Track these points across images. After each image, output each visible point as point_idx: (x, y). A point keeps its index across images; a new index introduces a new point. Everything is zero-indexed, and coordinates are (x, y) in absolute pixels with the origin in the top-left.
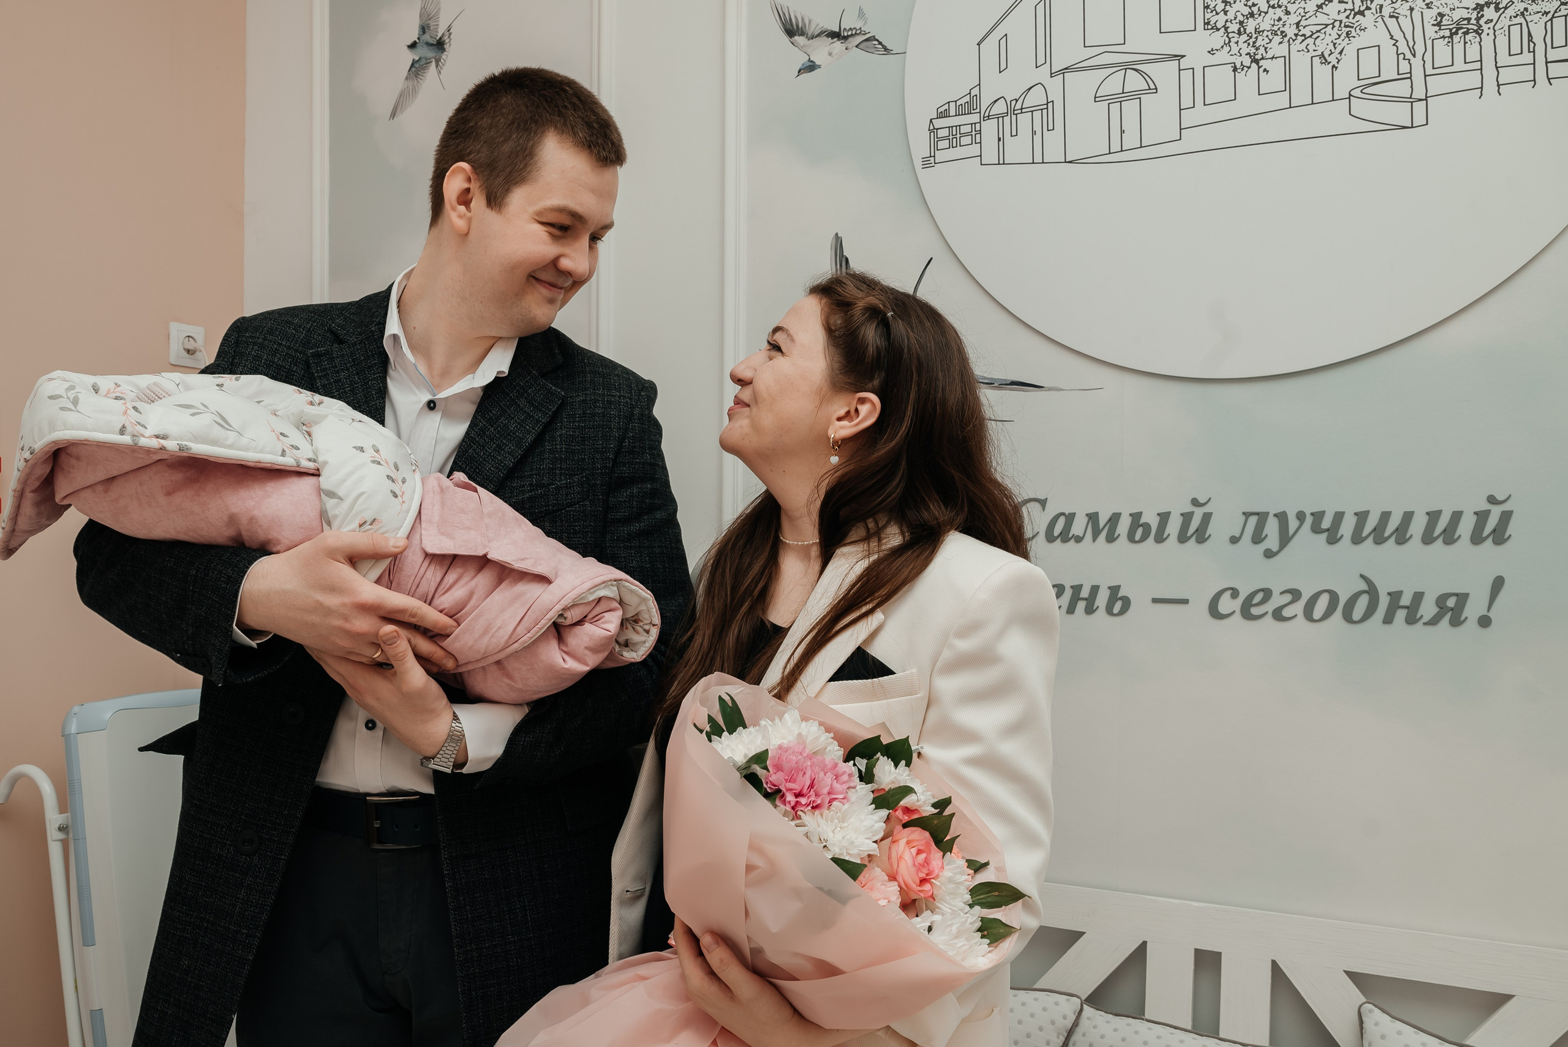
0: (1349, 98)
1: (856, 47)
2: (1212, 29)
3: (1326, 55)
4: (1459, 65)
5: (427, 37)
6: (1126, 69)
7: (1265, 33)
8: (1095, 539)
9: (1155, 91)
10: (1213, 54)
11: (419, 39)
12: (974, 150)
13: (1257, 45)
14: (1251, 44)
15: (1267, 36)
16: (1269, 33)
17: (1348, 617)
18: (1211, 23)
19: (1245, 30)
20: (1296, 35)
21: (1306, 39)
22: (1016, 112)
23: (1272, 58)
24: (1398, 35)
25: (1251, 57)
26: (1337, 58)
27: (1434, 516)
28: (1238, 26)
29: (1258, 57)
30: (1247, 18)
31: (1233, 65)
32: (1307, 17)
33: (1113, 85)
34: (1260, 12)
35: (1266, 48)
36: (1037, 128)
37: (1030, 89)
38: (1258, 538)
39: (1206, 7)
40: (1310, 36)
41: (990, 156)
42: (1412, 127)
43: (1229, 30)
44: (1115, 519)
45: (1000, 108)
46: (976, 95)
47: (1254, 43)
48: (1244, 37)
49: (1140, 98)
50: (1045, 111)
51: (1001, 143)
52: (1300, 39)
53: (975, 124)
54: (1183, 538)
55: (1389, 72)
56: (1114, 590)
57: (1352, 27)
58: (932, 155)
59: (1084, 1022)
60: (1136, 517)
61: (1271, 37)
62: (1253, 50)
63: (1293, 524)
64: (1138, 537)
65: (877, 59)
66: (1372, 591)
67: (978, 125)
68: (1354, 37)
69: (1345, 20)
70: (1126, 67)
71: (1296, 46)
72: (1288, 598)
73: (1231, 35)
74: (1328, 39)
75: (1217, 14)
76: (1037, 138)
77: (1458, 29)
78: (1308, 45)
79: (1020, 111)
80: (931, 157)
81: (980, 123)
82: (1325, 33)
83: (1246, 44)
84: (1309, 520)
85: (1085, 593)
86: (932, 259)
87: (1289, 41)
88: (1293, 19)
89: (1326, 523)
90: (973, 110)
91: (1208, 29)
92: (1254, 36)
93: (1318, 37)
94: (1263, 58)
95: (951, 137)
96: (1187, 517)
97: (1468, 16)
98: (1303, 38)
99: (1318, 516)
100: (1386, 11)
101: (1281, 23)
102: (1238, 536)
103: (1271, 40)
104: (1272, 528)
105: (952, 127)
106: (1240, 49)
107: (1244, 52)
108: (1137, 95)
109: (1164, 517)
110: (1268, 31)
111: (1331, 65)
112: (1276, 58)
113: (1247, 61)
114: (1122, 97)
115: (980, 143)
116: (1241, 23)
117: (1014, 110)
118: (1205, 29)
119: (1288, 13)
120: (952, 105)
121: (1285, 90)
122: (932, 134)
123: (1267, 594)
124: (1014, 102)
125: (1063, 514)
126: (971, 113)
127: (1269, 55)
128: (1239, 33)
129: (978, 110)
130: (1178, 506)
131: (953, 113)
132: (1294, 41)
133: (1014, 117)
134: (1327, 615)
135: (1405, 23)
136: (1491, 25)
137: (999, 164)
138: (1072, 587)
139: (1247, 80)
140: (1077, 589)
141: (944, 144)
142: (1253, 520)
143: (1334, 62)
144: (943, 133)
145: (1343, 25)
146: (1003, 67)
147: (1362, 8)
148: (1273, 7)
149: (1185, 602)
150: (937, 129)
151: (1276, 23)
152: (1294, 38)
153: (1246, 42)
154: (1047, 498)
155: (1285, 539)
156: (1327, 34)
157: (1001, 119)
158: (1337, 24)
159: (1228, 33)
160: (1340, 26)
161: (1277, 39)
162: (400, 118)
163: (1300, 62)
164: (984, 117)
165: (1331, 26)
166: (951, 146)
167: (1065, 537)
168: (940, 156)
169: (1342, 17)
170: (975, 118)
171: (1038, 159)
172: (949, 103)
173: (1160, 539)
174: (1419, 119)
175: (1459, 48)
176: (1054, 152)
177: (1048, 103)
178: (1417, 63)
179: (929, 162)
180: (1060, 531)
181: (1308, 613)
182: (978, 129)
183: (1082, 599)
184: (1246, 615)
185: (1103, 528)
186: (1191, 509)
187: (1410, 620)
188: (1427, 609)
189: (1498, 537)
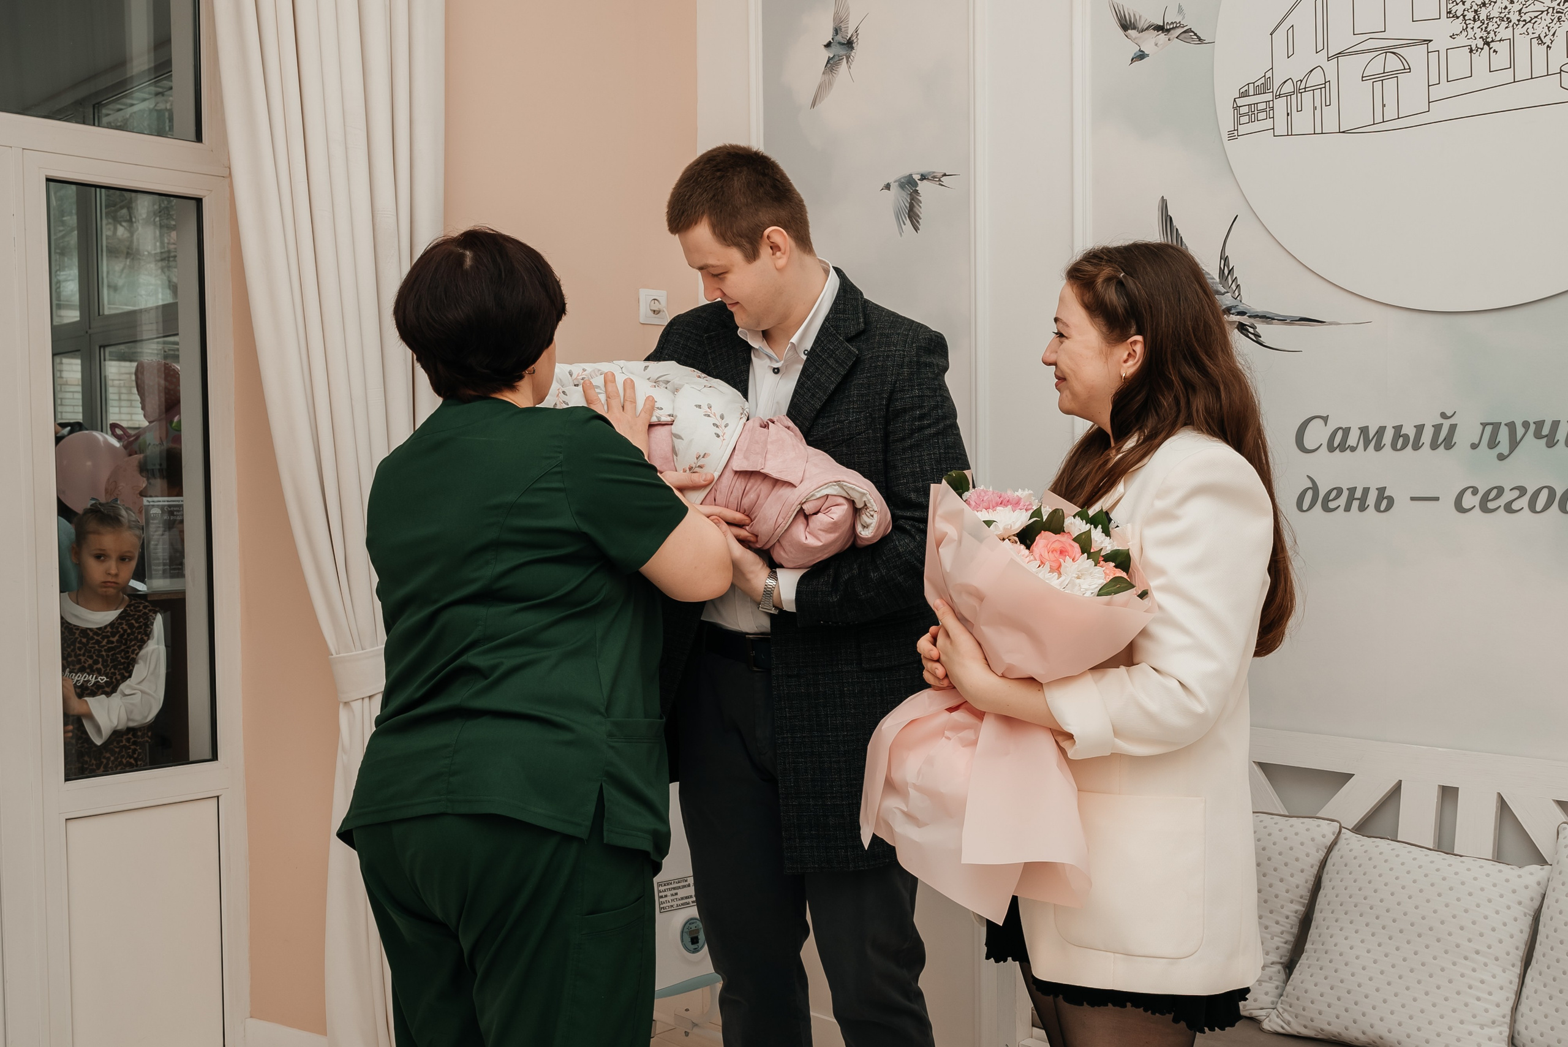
0: (1560, 73)
1: (1177, 38)
2: (1453, 17)
3: (1542, 38)
5: (839, 38)
6: (1386, 52)
7: (1495, 20)
8: (1366, 448)
9: (1409, 70)
10: (1454, 38)
11: (833, 39)
12: (1269, 123)
13: (1488, 29)
14: (1484, 29)
15: (1496, 22)
16: (1498, 20)
17: (1562, 508)
18: (1452, 12)
19: (1479, 17)
20: (1519, 21)
21: (1526, 23)
22: (1300, 91)
23: (1500, 41)
25: (1483, 40)
26: (1551, 39)
28: (1473, 14)
29: (1489, 40)
30: (1481, 8)
31: (1469, 47)
32: (1527, 5)
33: (1376, 67)
35: (1495, 32)
36: (1318, 104)
37: (1311, 71)
38: (1493, 444)
40: (1530, 22)
41: (1281, 129)
43: (1466, 18)
44: (1381, 431)
45: (1288, 88)
46: (1270, 78)
47: (1486, 28)
48: (1478, 24)
49: (1397, 77)
50: (1323, 90)
51: (1289, 117)
52: (1522, 23)
53: (1269, 101)
54: (1434, 446)
56: (1381, 491)
57: (1562, 13)
58: (1236, 129)
60: (1398, 429)
61: (1499, 23)
62: (1485, 34)
63: (1520, 431)
64: (1399, 446)
65: (1193, 48)
67: (1271, 103)
68: (1564, 21)
69: (1556, 7)
70: (1386, 50)
71: (1519, 30)
72: (1516, 493)
73: (1468, 22)
74: (1544, 24)
75: (1457, 4)
76: (1318, 112)
78: (1528, 29)
79: (1304, 90)
80: (1235, 130)
81: (1273, 100)
82: (1541, 18)
83: (1480, 29)
84: (1532, 427)
85: (1358, 494)
86: (1237, 216)
87: (1513, 26)
88: (1516, 7)
89: (1545, 431)
90: (1268, 90)
91: (1450, 17)
92: (1486, 22)
93: (1536, 22)
94: (1493, 41)
95: (1250, 113)
96: (1438, 428)
98: (1524, 23)
99: (1540, 424)
101: (1507, 10)
102: (1477, 443)
103: (1499, 25)
104: (1504, 435)
105: (1251, 105)
106: (1475, 33)
107: (1478, 36)
108: (1395, 75)
109: (1420, 429)
110: (1497, 18)
111: (1546, 45)
112: (1503, 40)
113: (1480, 43)
114: (1383, 76)
115: (1273, 118)
116: (1476, 11)
117: (1299, 89)
118: (1447, 18)
119: (1512, 2)
120: (1251, 86)
121: (1510, 68)
122: (1236, 111)
123: (1500, 490)
124: (1299, 83)
125: (1340, 428)
126: (1266, 93)
127: (1498, 38)
128: (1474, 20)
129: (1271, 90)
130: (1430, 420)
131: (1251, 93)
132: (1517, 25)
133: (1299, 95)
134: (1547, 507)
137: (1288, 135)
138: (1348, 489)
139: (1481, 59)
140: (1352, 491)
141: (1244, 119)
142: (1489, 429)
143: (1548, 43)
144: (1244, 110)
145: (1555, 11)
146: (1290, 53)
149: (1437, 499)
150: (1239, 107)
151: (1503, 11)
152: (1517, 23)
153: (1479, 27)
154: (1328, 416)
155: (1514, 444)
156: (1543, 19)
157: (1289, 97)
158: (1551, 10)
159: (1466, 20)
160: (1553, 12)
161: (1504, 24)
163: (1522, 43)
164: (1276, 96)
165: (1546, 12)
166: (1250, 121)
167: (1343, 447)
168: (1242, 129)
170: (1268, 97)
171: (1318, 130)
172: (1248, 84)
173: (1417, 446)
176: (1331, 125)
177: (1326, 82)
179: (1233, 135)
180: (1339, 443)
181: (1532, 506)
182: (1271, 106)
183: (1356, 499)
184: (1484, 508)
185: (1372, 439)
186: (1440, 421)
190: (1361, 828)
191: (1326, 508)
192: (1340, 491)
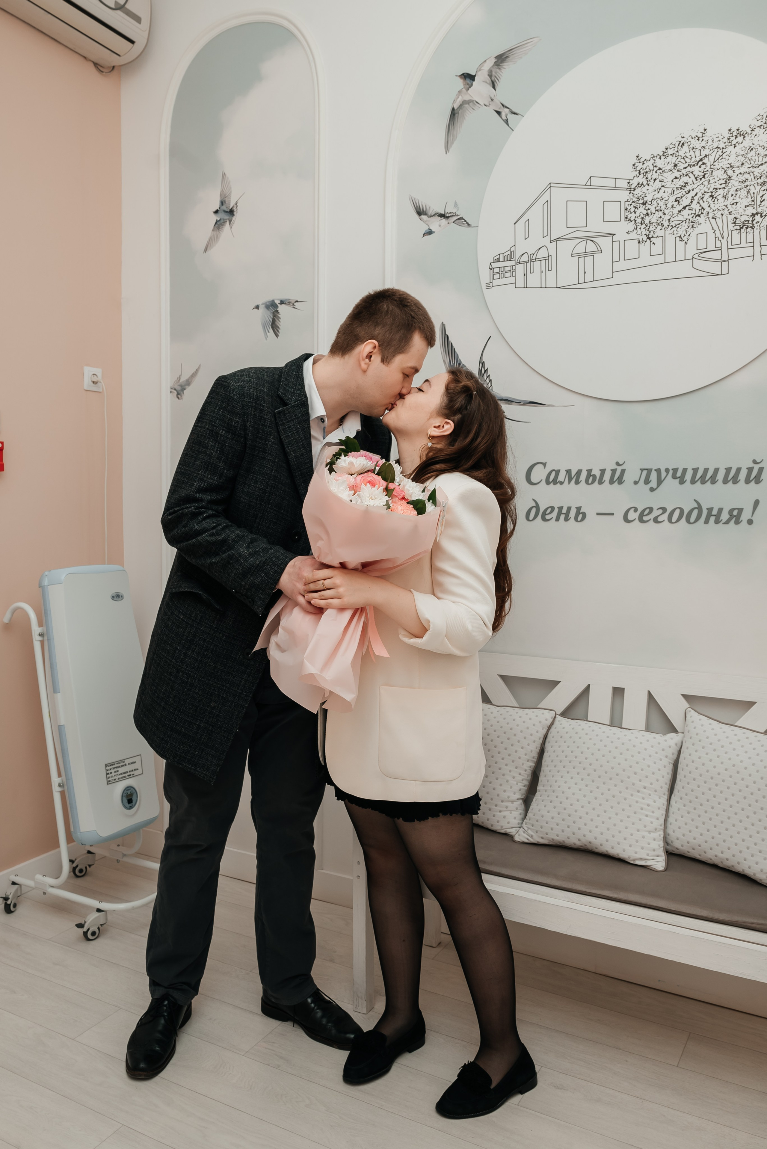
0: (692, 259)
1: (453, 222)
2: (629, 221)
3: (682, 236)
4: (744, 244)
5: (224, 208)
6: (587, 240)
7: (654, 224)
8: (569, 482)
9: (601, 252)
10: (629, 234)
11: (220, 208)
12: (512, 280)
13: (650, 230)
14: (647, 229)
15: (655, 226)
16: (656, 224)
17: (688, 521)
18: (628, 218)
19: (644, 222)
20: (668, 226)
21: (673, 228)
22: (533, 261)
23: (657, 237)
24: (716, 228)
25: (647, 236)
26: (687, 238)
27: (728, 470)
28: (641, 220)
29: (650, 236)
30: (645, 216)
31: (638, 240)
32: (674, 216)
33: (580, 249)
34: (652, 213)
35: (654, 232)
36: (543, 269)
37: (540, 249)
38: (647, 482)
39: (626, 209)
40: (675, 227)
41: (520, 283)
42: (721, 275)
43: (637, 222)
44: (579, 472)
45: (525, 258)
46: (513, 251)
47: (649, 229)
48: (644, 226)
49: (593, 255)
50: (547, 260)
51: (525, 276)
52: (670, 228)
53: (513, 266)
54: (612, 482)
55: (711, 247)
56: (579, 509)
57: (695, 223)
58: (491, 282)
59: (556, 723)
60: (589, 471)
61: (656, 226)
62: (648, 233)
63: (663, 474)
64: (590, 482)
66: (700, 508)
67: (514, 267)
68: (695, 228)
69: (691, 219)
70: (587, 239)
71: (668, 231)
72: (661, 511)
73: (637, 224)
74: (683, 228)
75: (631, 213)
76: (543, 274)
77: (744, 226)
78: (674, 231)
79: (535, 260)
80: (490, 283)
81: (515, 265)
82: (682, 225)
83: (645, 229)
84: (671, 472)
85: (564, 511)
86: (490, 337)
87: (665, 229)
88: (667, 217)
89: (679, 474)
90: (512, 258)
91: (626, 221)
92: (649, 225)
93: (679, 227)
94: (652, 237)
95: (500, 273)
96: (614, 471)
97: (747, 219)
98: (671, 227)
99: (675, 470)
100: (711, 215)
101: (661, 219)
102: (637, 480)
103: (656, 228)
104: (654, 476)
105: (501, 267)
106: (642, 232)
107: (643, 233)
108: (592, 254)
109: (603, 471)
110: (655, 223)
111: (684, 242)
112: (659, 237)
113: (645, 238)
114: (585, 254)
115: (515, 276)
116: (642, 218)
117: (532, 260)
118: (625, 221)
119: (664, 214)
120: (501, 255)
121: (663, 254)
122: (491, 271)
123: (651, 510)
124: (532, 255)
125: (554, 470)
126: (510, 260)
127: (655, 236)
128: (642, 224)
129: (514, 259)
130: (609, 466)
131: (501, 260)
132: (667, 228)
133: (532, 263)
134: (678, 520)
135: (719, 221)
136: (758, 224)
137: (524, 288)
138: (558, 508)
139: (645, 247)
140: (560, 508)
141: (497, 276)
142: (645, 472)
143: (686, 240)
144: (496, 270)
145: (690, 221)
146: (527, 237)
147: (700, 213)
148: (658, 211)
149: (612, 514)
150: (494, 268)
151: (659, 219)
152: (667, 227)
153: (644, 228)
154: (546, 462)
155: (660, 482)
156: (683, 225)
157: (525, 264)
158: (688, 221)
159: (636, 223)
160: (689, 222)
161: (659, 227)
162: (210, 252)
163: (670, 240)
164: (517, 263)
165: (685, 222)
166: (500, 278)
167: (555, 482)
168: (495, 283)
169: (690, 217)
170: (512, 263)
171: (543, 286)
172: (499, 254)
173: (601, 482)
174: (725, 271)
175: (743, 235)
176: (551, 283)
177: (549, 256)
178: (724, 242)
179: (489, 286)
180: (553, 479)
181: (670, 519)
182: (514, 269)
183: (563, 514)
184: (641, 520)
185: (574, 477)
186: (615, 467)
187: (717, 521)
188: (725, 516)
189: (758, 480)
190: (565, 714)
191: (544, 519)
192: (553, 508)
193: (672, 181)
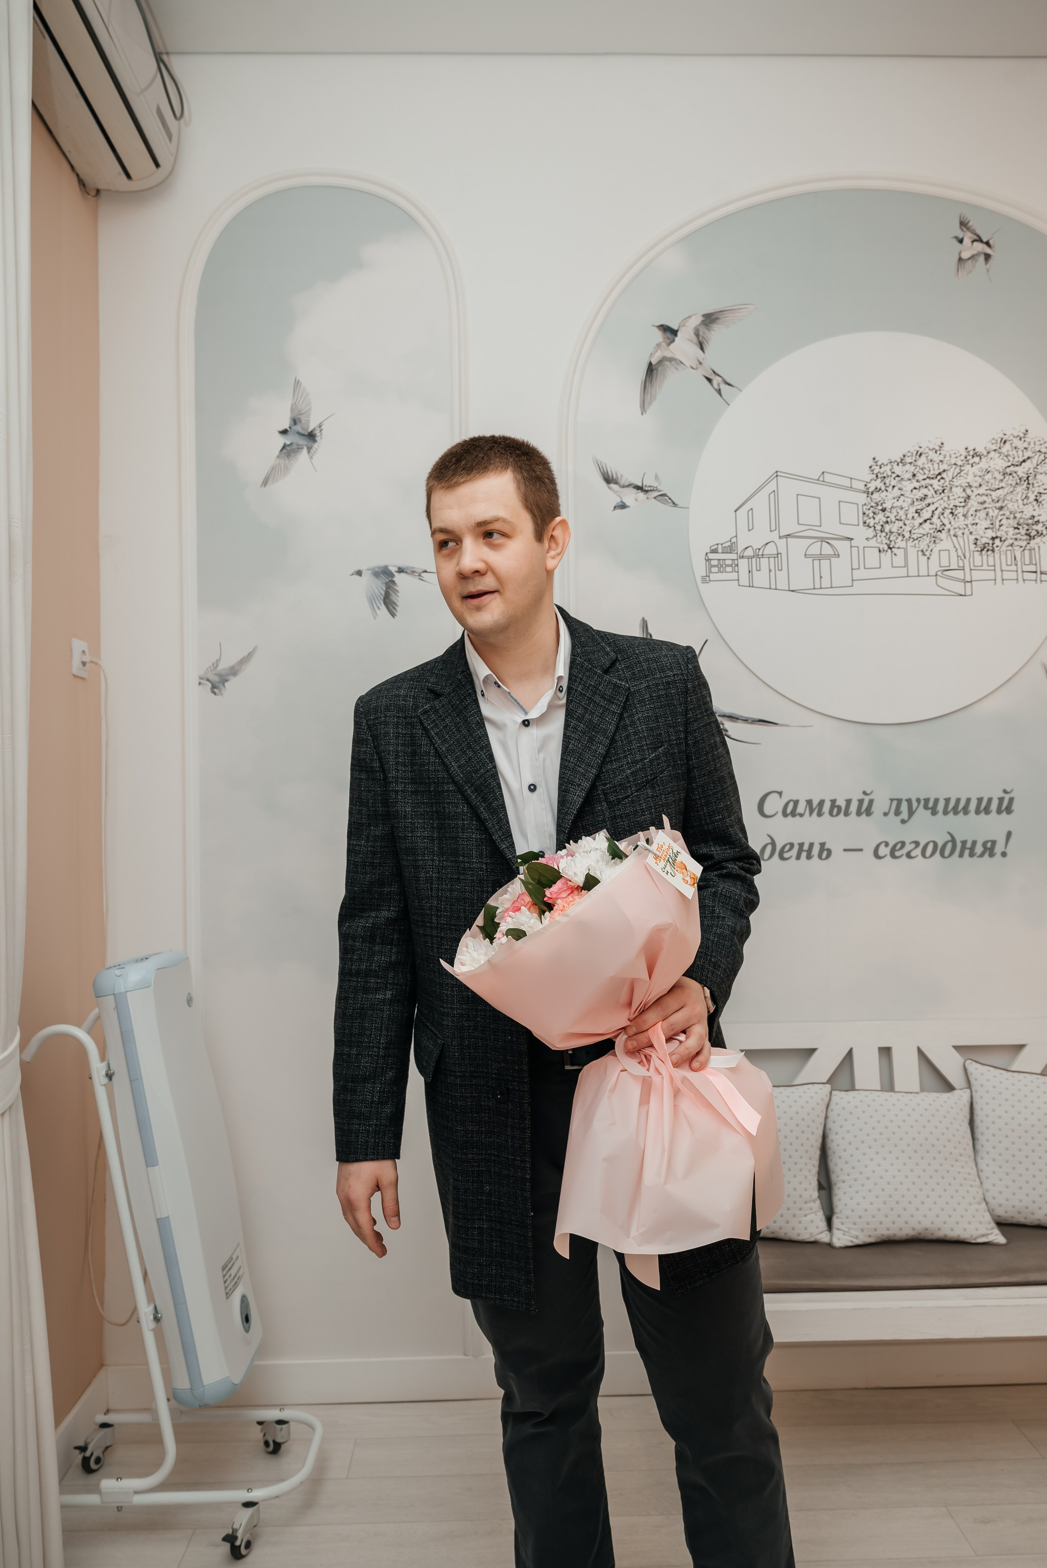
0: (936, 576)
1: (655, 498)
2: (867, 526)
3: (925, 550)
4: (985, 567)
5: (298, 428)
7: (894, 534)
8: (811, 814)
9: (839, 556)
10: (868, 540)
11: (290, 428)
12: (734, 576)
13: (891, 539)
17: (942, 855)
18: (867, 523)
19: (884, 530)
20: (910, 537)
23: (898, 548)
24: (957, 546)
25: (887, 545)
26: (930, 553)
27: (980, 800)
28: (880, 527)
29: (891, 546)
30: (884, 524)
31: (880, 548)
32: (914, 529)
33: (815, 549)
34: (891, 522)
35: (895, 542)
36: (772, 568)
37: (767, 544)
38: (897, 813)
39: (864, 514)
40: (917, 539)
41: (744, 580)
42: (965, 595)
43: (875, 529)
44: (821, 803)
45: (749, 553)
46: (735, 542)
47: (888, 538)
48: (884, 534)
49: (832, 559)
50: (776, 558)
51: (751, 574)
52: (912, 540)
53: (734, 560)
54: (859, 813)
55: (954, 566)
56: (822, 845)
57: (937, 538)
60: (833, 802)
61: (898, 536)
62: (888, 542)
63: (915, 804)
64: (835, 812)
65: (668, 509)
66: (953, 840)
67: (736, 561)
68: (937, 543)
69: (933, 534)
70: (822, 540)
71: (908, 543)
74: (925, 543)
75: (870, 518)
76: (773, 573)
77: (984, 548)
78: (917, 544)
79: (761, 556)
80: (707, 576)
81: (737, 559)
82: (923, 539)
83: (885, 538)
84: (922, 802)
85: (806, 847)
87: (907, 540)
88: (908, 528)
89: (931, 805)
90: (733, 551)
91: (865, 526)
92: (889, 534)
93: (921, 540)
94: (893, 547)
95: (719, 566)
96: (861, 802)
97: (988, 542)
98: (914, 539)
99: (927, 800)
100: (952, 532)
101: (902, 529)
102: (887, 812)
103: (897, 538)
104: (904, 807)
105: (720, 560)
106: (883, 540)
107: (884, 542)
108: (828, 557)
109: (849, 802)
110: (896, 533)
112: (900, 548)
113: (886, 548)
114: (820, 557)
115: (736, 572)
116: (882, 526)
117: (758, 555)
118: (862, 526)
119: (905, 525)
120: (720, 546)
121: (905, 567)
122: (707, 562)
123: (903, 844)
124: (758, 550)
125: (792, 800)
126: (731, 553)
127: (897, 546)
128: (881, 531)
129: (736, 552)
130: (856, 796)
131: (720, 550)
132: (909, 540)
133: (758, 559)
135: (960, 540)
136: (998, 548)
137: (750, 587)
138: (797, 844)
139: (887, 557)
140: (801, 845)
141: (715, 570)
142: (895, 803)
143: (928, 555)
144: (714, 563)
145: (932, 536)
146: (751, 528)
147: (941, 529)
148: (898, 520)
149: (861, 850)
150: (711, 560)
151: (900, 529)
153: (885, 536)
154: (782, 791)
155: (911, 813)
156: (925, 539)
157: (750, 559)
158: (929, 535)
161: (900, 538)
163: (912, 553)
164: (740, 557)
165: (926, 535)
166: (719, 571)
167: (793, 814)
168: (713, 577)
169: (931, 532)
170: (734, 556)
171: (773, 587)
172: (717, 544)
173: (847, 814)
174: (968, 593)
175: (985, 557)
176: (782, 584)
177: (778, 554)
178: (966, 561)
179: (706, 579)
180: (790, 811)
181: (923, 854)
182: (736, 563)
183: (805, 851)
184: (893, 856)
185: (815, 808)
186: (862, 796)
187: (972, 855)
188: (979, 849)
189: (1009, 810)
191: (782, 858)
192: (792, 845)
193: (912, 491)
